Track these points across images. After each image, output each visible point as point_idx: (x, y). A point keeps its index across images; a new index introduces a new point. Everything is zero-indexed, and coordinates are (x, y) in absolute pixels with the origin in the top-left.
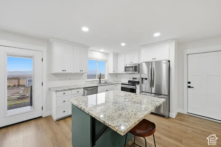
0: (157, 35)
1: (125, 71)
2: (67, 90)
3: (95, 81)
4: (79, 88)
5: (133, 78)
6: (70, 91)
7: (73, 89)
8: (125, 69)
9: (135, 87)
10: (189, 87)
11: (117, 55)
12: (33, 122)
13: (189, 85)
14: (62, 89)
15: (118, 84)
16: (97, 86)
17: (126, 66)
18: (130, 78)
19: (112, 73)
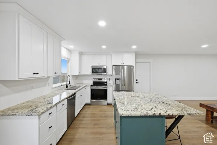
2: (53, 107)
4: (64, 99)
5: (99, 79)
7: (59, 102)
8: (92, 70)
10: (137, 83)
11: (81, 55)
13: (137, 81)
16: (75, 93)
17: (93, 67)
19: (78, 74)
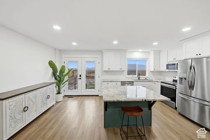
0: (186, 29)
1: (167, 69)
2: (109, 82)
3: (134, 77)
4: (117, 81)
6: (111, 83)
7: (113, 81)
8: (167, 67)
9: (175, 87)
11: (160, 52)
12: (94, 97)
14: (107, 81)
15: (158, 82)
16: (133, 82)
17: (167, 63)
18: (175, 76)
19: (153, 70)
